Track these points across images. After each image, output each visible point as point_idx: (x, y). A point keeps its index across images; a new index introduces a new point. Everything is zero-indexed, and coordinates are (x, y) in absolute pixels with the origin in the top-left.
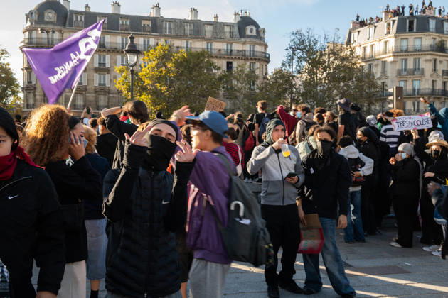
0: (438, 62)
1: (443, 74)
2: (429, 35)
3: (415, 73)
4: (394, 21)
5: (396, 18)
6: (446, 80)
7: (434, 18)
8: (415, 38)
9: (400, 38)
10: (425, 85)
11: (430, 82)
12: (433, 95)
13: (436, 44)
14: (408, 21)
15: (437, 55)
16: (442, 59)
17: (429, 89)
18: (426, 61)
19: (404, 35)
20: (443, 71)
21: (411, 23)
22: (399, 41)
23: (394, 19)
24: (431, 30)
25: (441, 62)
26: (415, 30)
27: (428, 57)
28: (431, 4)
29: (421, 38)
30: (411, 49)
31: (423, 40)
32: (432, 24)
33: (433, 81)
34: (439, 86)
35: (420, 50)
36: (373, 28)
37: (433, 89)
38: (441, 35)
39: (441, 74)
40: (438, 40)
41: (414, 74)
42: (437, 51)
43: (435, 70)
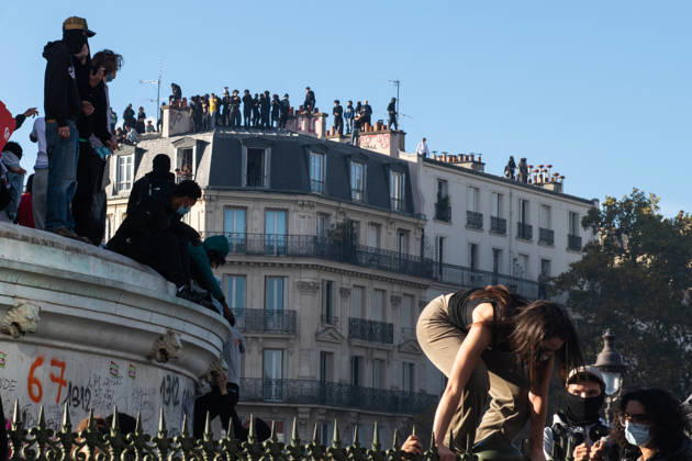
0: (336, 294)
1: (352, 335)
2: (311, 205)
3: (271, 325)
4: (202, 145)
5: (208, 137)
6: (360, 353)
7: (324, 147)
8: (268, 209)
9: (222, 203)
10: (300, 368)
11: (315, 358)
12: (323, 401)
13: (330, 233)
14: (245, 150)
15: (335, 271)
16: (346, 282)
17: (312, 381)
18: (303, 286)
19: (233, 197)
20: (352, 322)
21: (255, 156)
22: (219, 213)
23: (200, 137)
24: (315, 187)
25: (345, 292)
26: (266, 184)
27: (309, 277)
28: (311, 98)
29: (286, 211)
30: (256, 246)
31: (294, 217)
32: (317, 166)
33: (324, 355)
34: (341, 372)
35: (283, 251)
36: (133, 156)
37: (322, 382)
38: (343, 205)
39: (345, 333)
40: (336, 220)
41: (266, 330)
42: (332, 258)
43: (328, 317)
